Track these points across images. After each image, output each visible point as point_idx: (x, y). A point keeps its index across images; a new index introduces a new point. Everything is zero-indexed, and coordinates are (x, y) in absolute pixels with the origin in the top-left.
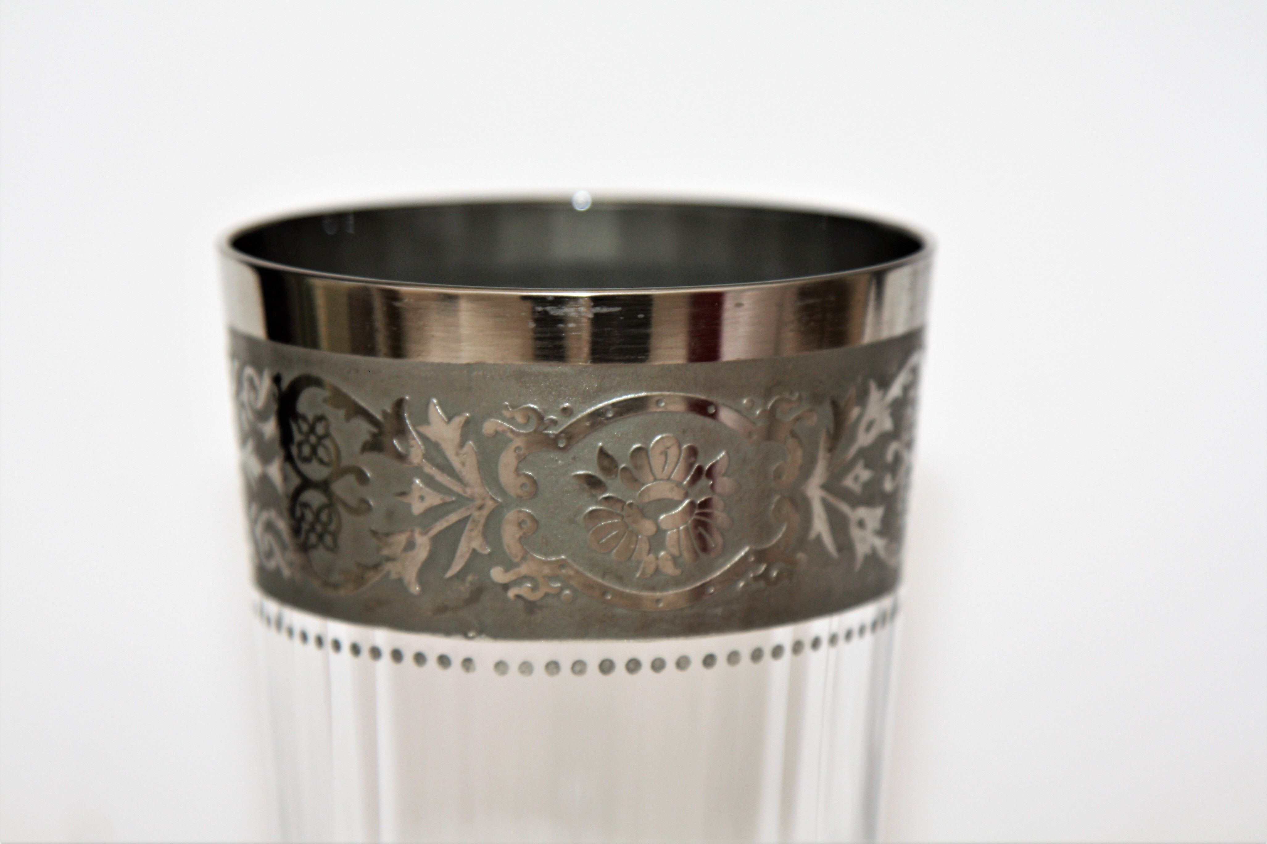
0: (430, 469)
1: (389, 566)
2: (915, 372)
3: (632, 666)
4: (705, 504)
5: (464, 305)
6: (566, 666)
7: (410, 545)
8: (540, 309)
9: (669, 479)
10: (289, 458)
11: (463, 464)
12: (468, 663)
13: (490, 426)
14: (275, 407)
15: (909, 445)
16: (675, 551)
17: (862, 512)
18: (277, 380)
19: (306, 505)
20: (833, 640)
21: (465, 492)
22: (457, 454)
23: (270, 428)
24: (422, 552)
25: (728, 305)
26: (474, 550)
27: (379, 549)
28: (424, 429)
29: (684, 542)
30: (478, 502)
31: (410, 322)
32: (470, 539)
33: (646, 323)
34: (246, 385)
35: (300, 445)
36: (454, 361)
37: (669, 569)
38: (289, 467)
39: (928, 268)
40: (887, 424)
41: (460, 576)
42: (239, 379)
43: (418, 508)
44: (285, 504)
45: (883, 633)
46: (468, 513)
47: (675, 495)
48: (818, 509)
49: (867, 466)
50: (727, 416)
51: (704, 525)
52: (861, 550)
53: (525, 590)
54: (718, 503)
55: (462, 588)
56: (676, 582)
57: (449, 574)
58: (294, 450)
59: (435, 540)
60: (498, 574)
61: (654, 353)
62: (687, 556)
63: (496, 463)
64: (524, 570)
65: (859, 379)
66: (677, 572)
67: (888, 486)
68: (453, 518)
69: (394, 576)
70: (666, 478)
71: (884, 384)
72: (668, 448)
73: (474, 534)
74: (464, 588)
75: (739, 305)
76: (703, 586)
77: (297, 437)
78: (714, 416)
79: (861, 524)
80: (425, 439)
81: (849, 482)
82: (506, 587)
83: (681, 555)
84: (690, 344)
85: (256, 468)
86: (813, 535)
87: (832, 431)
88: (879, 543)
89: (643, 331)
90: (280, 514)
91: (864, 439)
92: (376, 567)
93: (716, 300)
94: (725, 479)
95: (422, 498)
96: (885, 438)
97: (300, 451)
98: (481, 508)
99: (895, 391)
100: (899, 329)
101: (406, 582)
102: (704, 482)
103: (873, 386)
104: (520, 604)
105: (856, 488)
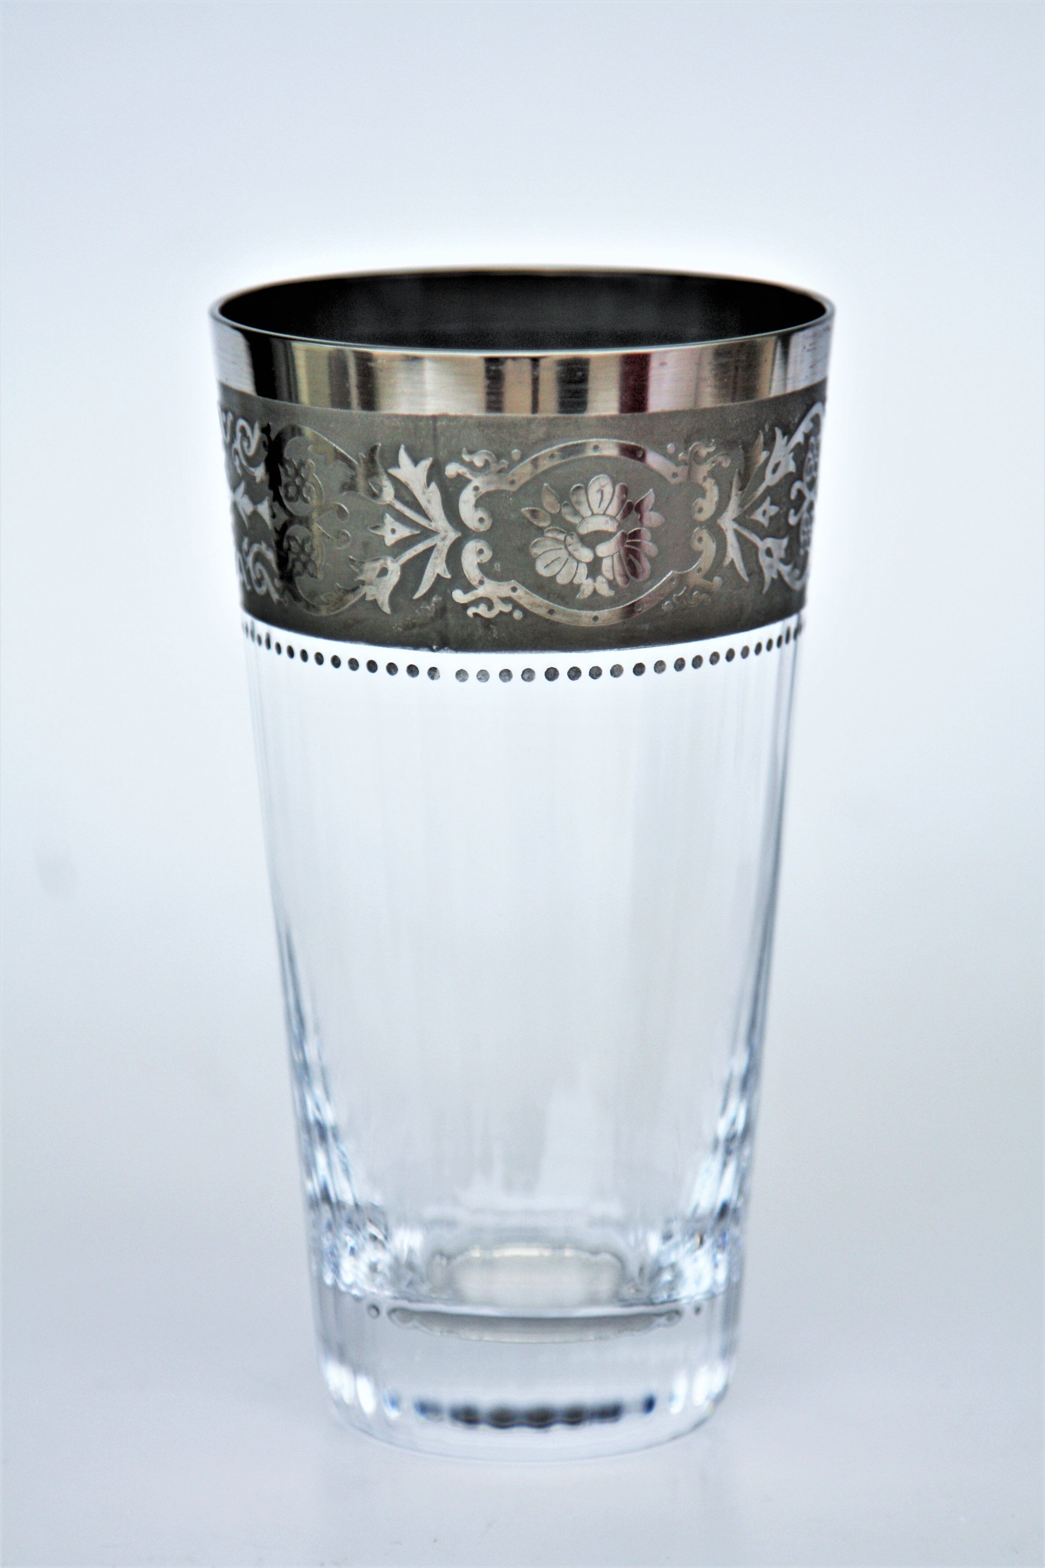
0: (399, 506)
1: (365, 589)
2: (817, 422)
3: (573, 674)
4: (635, 535)
5: (428, 365)
6: (517, 674)
7: (384, 572)
8: (493, 368)
9: (604, 514)
10: (277, 498)
11: (429, 501)
12: (433, 672)
13: (452, 469)
14: (265, 454)
15: (812, 485)
16: (610, 576)
17: (769, 542)
18: (266, 430)
19: (290, 538)
20: (745, 652)
21: (431, 526)
22: (424, 493)
23: (260, 473)
24: (393, 577)
25: (654, 364)
26: (438, 575)
27: (355, 574)
28: (393, 471)
29: (618, 568)
30: (442, 534)
31: (383, 381)
32: (435, 566)
33: (584, 380)
34: (239, 435)
35: (286, 487)
36: (421, 413)
37: (605, 590)
38: (276, 505)
39: (828, 329)
40: (792, 467)
41: (427, 597)
42: (230, 432)
43: (390, 540)
44: (274, 537)
45: (788, 648)
46: (433, 544)
47: (611, 527)
48: (731, 539)
49: (773, 503)
50: (654, 459)
51: (635, 553)
52: (769, 575)
53: (482, 610)
54: (646, 535)
55: (428, 607)
56: (611, 602)
57: (417, 595)
58: (282, 492)
59: (404, 567)
60: (459, 596)
61: (589, 405)
62: (620, 580)
63: (457, 501)
64: (481, 592)
65: (767, 427)
66: (611, 593)
67: (793, 520)
68: (420, 548)
69: (369, 598)
70: (602, 512)
71: (789, 433)
72: (604, 486)
73: (438, 561)
74: (430, 608)
75: (663, 364)
76: (633, 604)
77: (284, 479)
78: (643, 459)
79: (769, 552)
80: (395, 481)
81: (758, 516)
82: (465, 606)
83: (615, 579)
84: (621, 398)
85: (247, 506)
86: (727, 562)
87: (742, 472)
88: (785, 569)
89: (581, 386)
90: (269, 546)
91: (770, 479)
92: (354, 590)
93: (644, 360)
94: (652, 513)
95: (393, 531)
96: (791, 479)
97: (287, 492)
98: (444, 539)
99: (798, 437)
100: (802, 384)
101: (380, 603)
102: (634, 515)
103: (778, 432)
104: (478, 622)
105: (764, 521)
